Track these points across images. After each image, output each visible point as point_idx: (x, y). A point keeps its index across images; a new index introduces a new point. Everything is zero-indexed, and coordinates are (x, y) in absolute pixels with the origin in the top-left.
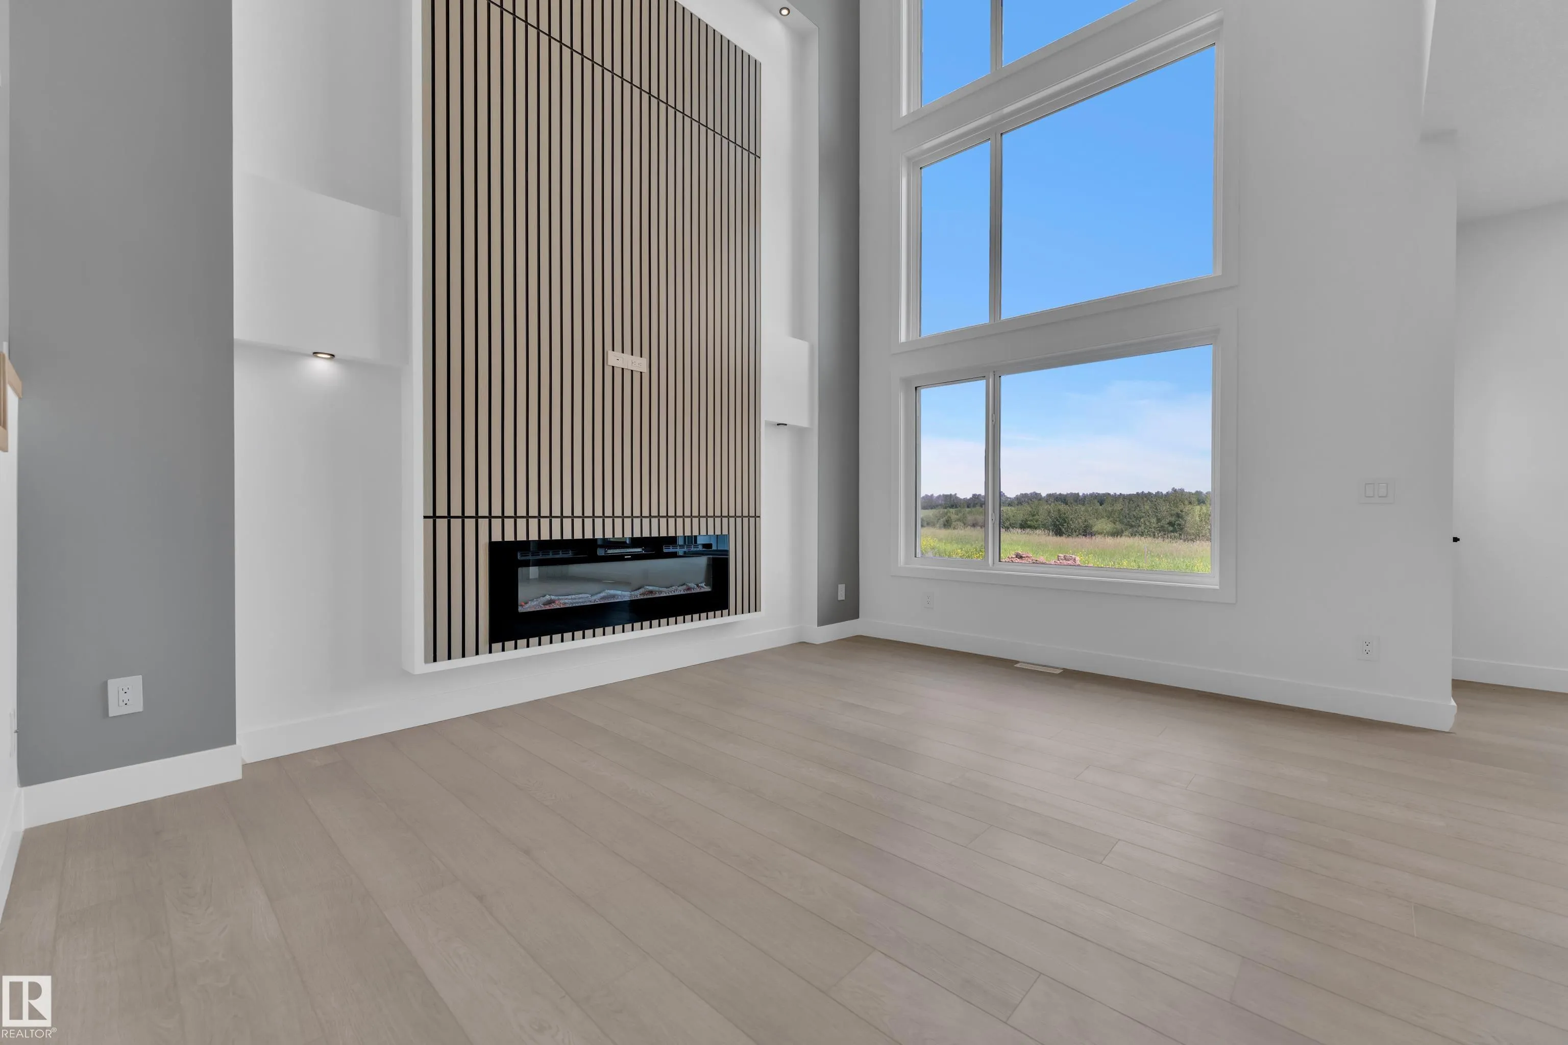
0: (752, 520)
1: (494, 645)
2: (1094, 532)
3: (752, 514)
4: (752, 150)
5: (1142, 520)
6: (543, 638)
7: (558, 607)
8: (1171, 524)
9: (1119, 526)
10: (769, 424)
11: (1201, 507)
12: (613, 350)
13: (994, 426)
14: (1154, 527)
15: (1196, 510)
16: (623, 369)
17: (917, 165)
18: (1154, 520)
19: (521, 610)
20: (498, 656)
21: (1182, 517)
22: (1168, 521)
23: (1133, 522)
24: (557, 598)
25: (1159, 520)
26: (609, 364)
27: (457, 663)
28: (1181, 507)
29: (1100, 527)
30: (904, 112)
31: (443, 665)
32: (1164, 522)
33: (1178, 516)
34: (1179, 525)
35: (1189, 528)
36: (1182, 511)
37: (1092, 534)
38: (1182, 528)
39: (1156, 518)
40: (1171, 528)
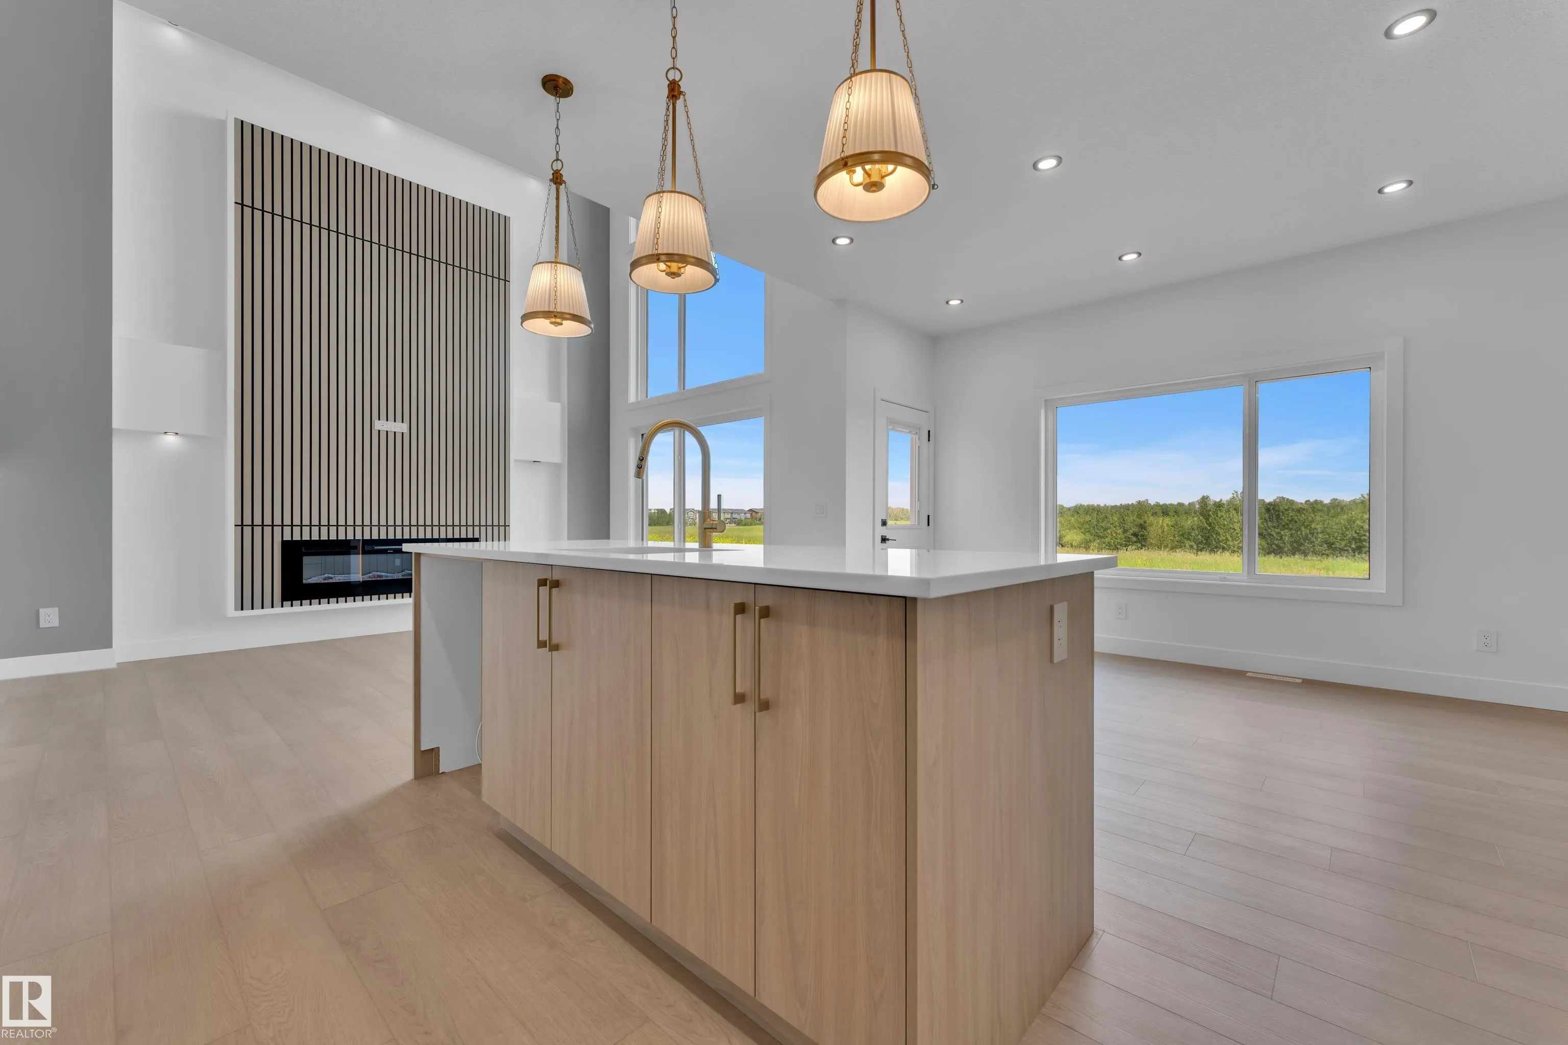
0: (502, 528)
1: (284, 603)
2: (1065, 542)
3: (502, 524)
4: (502, 277)
5: (1109, 531)
6: (322, 600)
7: (334, 581)
8: (1135, 535)
9: (1088, 536)
10: (516, 461)
12: (379, 420)
14: (1120, 538)
15: (1159, 522)
16: (387, 431)
18: (1120, 531)
19: (304, 582)
20: (287, 609)
21: (1145, 529)
22: (1131, 531)
23: (1101, 533)
24: (333, 576)
25: (1125, 531)
26: (375, 429)
27: (258, 612)
29: (1070, 538)
31: (248, 612)
32: (1129, 534)
33: (1142, 527)
34: (1143, 536)
35: (1152, 540)
36: (1145, 522)
38: (1146, 539)
39: (1122, 529)
40: (1134, 539)
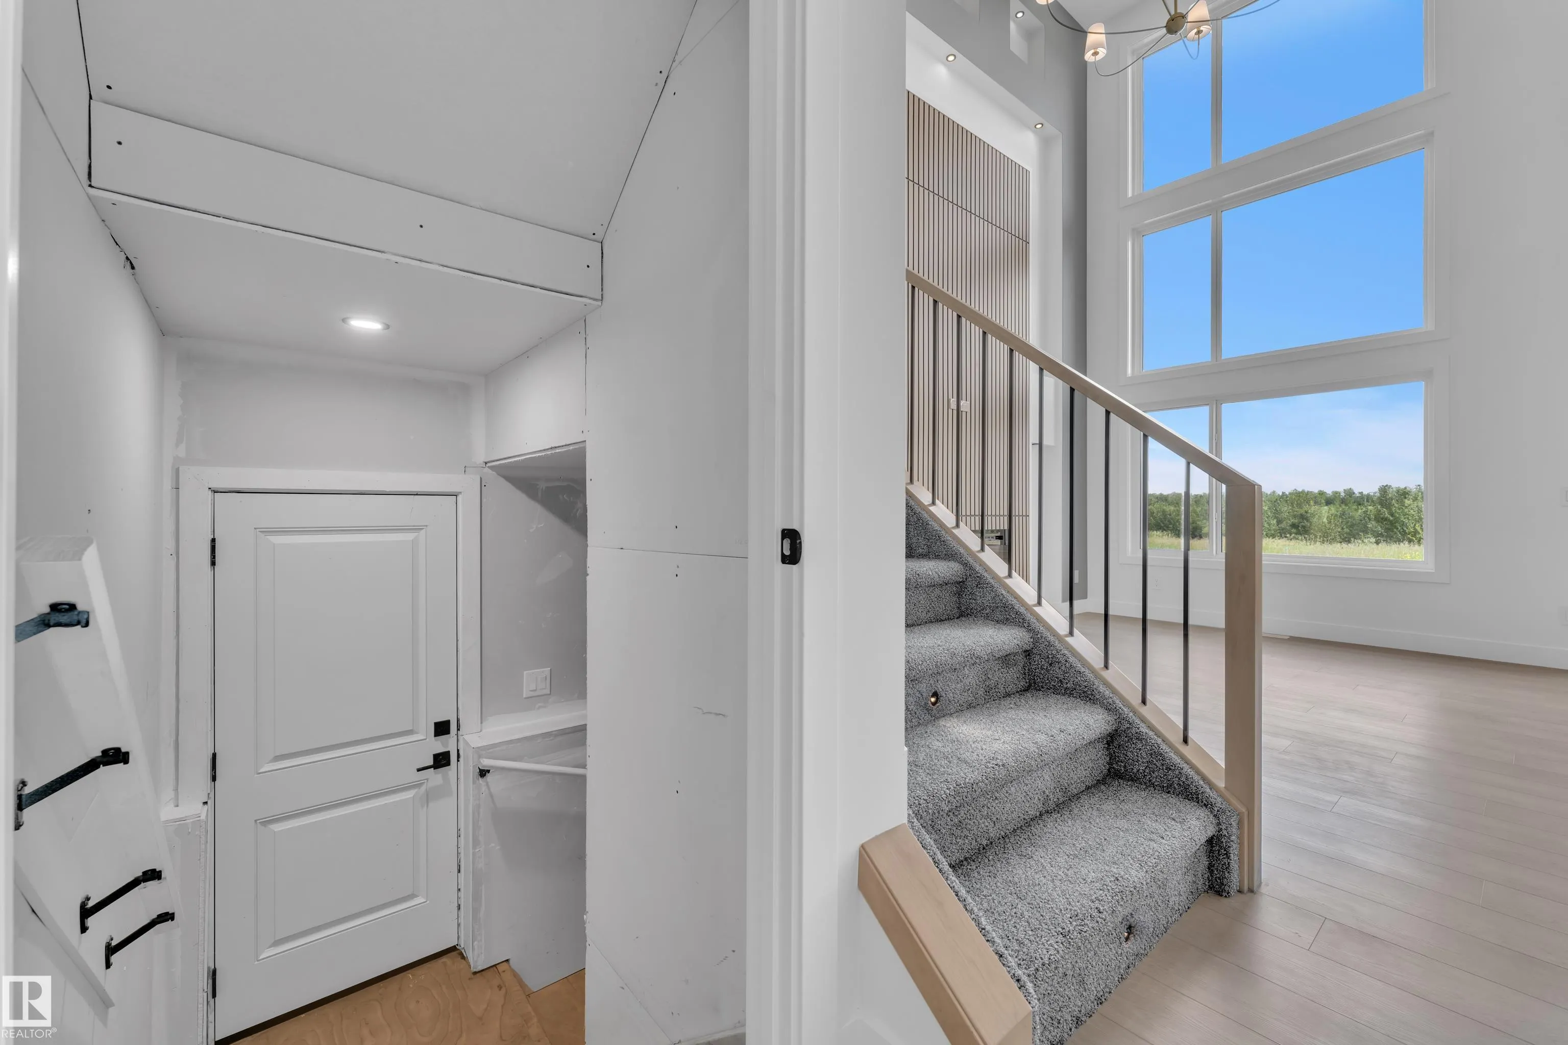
0: (1024, 518)
3: (1024, 514)
4: (1024, 239)
11: (1330, 508)
13: (1216, 443)
15: (1324, 512)
17: (1138, 233)
21: (1307, 519)
25: (1279, 522)
26: (951, 407)
28: (1306, 508)
30: (1130, 194)
33: (1302, 517)
34: (1304, 527)
35: (1316, 530)
36: (1306, 512)
37: (1201, 537)
40: (1294, 530)
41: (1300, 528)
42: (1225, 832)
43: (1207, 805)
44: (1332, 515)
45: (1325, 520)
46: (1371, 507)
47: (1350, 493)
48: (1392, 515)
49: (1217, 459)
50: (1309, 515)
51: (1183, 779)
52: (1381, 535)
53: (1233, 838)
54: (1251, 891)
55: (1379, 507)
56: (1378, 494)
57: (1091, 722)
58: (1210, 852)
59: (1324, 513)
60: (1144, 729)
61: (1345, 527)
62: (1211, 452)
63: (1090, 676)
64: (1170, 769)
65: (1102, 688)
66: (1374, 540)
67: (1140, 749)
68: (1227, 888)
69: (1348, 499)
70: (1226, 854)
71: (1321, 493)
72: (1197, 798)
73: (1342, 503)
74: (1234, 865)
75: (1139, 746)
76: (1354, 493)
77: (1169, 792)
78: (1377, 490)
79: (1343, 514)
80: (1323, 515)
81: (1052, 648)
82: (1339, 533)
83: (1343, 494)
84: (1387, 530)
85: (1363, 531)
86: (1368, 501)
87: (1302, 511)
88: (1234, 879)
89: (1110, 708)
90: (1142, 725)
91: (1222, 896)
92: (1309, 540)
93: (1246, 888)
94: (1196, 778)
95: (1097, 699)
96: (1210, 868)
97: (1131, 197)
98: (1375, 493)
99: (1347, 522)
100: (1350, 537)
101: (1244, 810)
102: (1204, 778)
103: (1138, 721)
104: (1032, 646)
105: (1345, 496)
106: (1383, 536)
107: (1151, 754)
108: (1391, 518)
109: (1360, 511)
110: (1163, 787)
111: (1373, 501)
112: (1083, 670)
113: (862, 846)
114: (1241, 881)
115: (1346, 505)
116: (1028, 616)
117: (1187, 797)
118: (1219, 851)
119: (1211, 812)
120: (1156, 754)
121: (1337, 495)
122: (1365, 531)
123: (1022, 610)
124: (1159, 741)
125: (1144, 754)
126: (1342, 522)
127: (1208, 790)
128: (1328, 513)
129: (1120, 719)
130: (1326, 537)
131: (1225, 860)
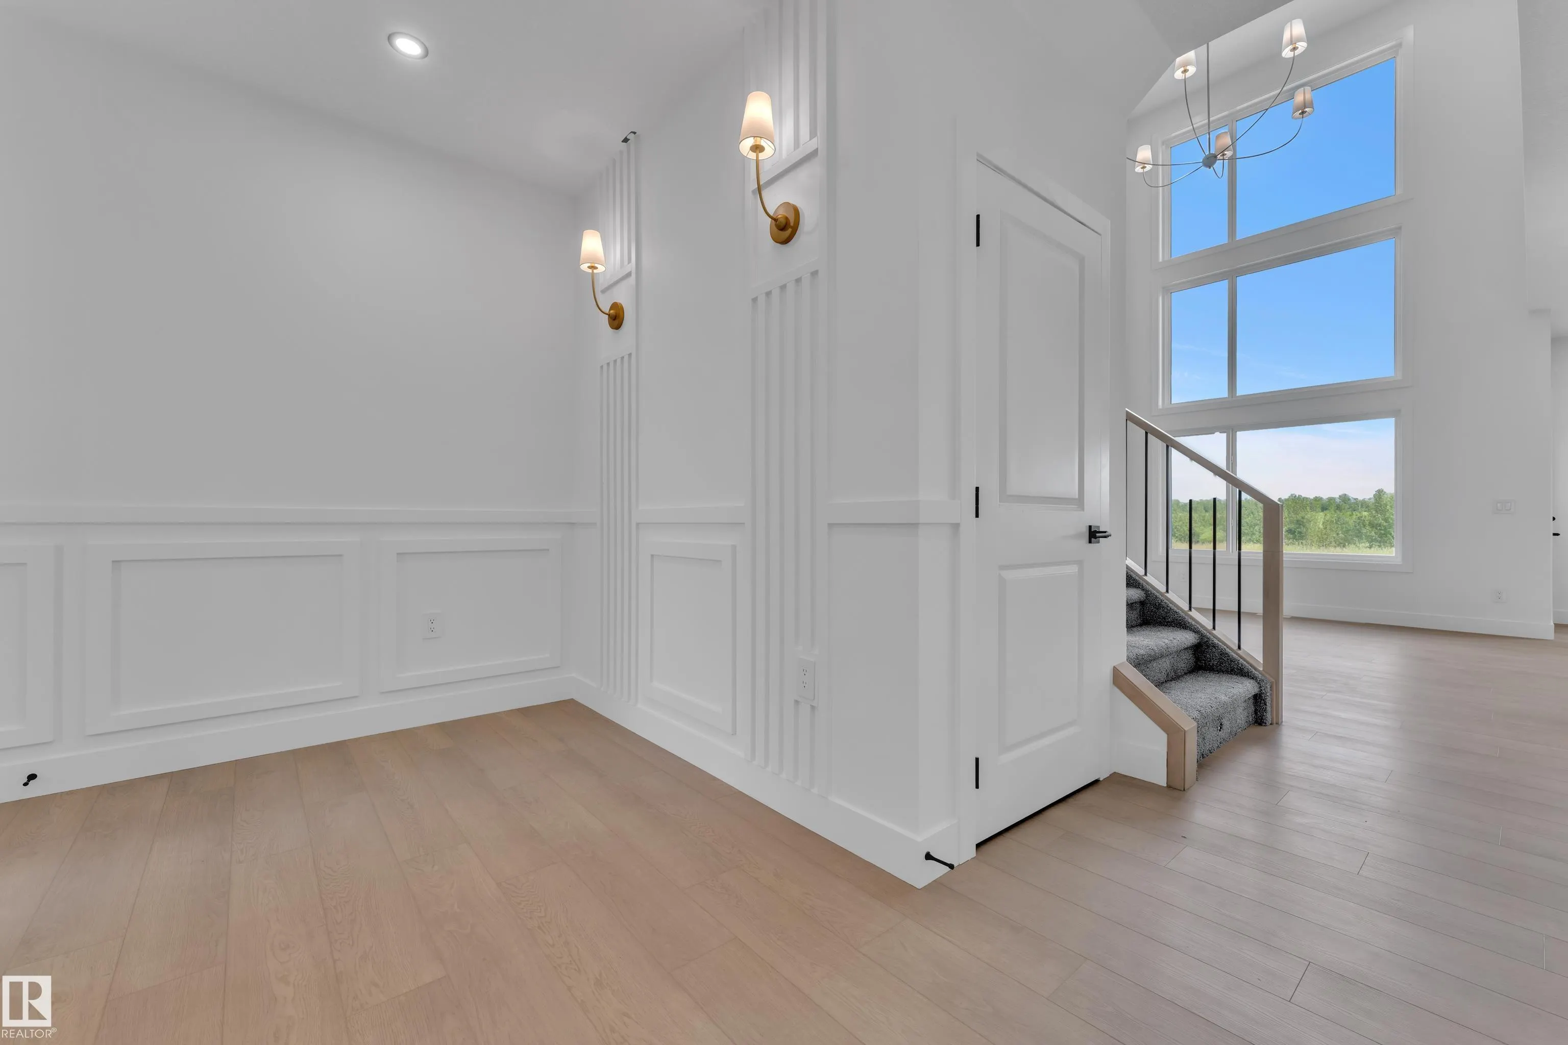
11: (1326, 514)
13: (1232, 460)
17: (1168, 291)
28: (1302, 513)
30: (1161, 260)
41: (1296, 534)
42: (1264, 691)
43: (1253, 678)
44: (1328, 521)
45: (1321, 526)
46: (1366, 513)
47: (1345, 498)
48: (1386, 520)
49: (1233, 475)
50: (1305, 521)
51: (1240, 666)
52: (1376, 540)
53: (1268, 694)
54: (1277, 724)
55: (1374, 512)
56: (1373, 501)
57: (1188, 637)
58: (1255, 703)
59: (1320, 519)
60: (1216, 641)
61: (1340, 532)
62: (1228, 468)
63: (1182, 614)
64: (1232, 661)
65: (1190, 621)
66: (1368, 545)
67: (1214, 652)
68: (1265, 721)
69: (1343, 504)
70: (1265, 703)
71: (1317, 499)
72: (1248, 675)
73: (1337, 509)
74: (1269, 709)
75: (1214, 650)
76: (1349, 499)
77: (1232, 674)
78: (1372, 496)
79: (1338, 519)
80: (1319, 521)
81: (1158, 599)
82: (1334, 538)
83: (1338, 500)
84: (1381, 536)
85: (1357, 537)
86: (1362, 506)
87: (1299, 517)
88: (1269, 716)
89: (1196, 631)
90: (1214, 639)
91: (1262, 725)
92: (1306, 545)
93: (1275, 722)
94: (1247, 664)
95: (1188, 626)
96: (1256, 712)
97: (1161, 262)
98: (1370, 499)
99: (1342, 528)
100: (1345, 542)
101: (1273, 680)
102: (1251, 665)
103: (1212, 637)
104: (1145, 598)
105: (1340, 502)
106: (1377, 541)
107: (1221, 654)
108: (1385, 524)
109: (1354, 517)
110: (1228, 671)
111: (1367, 507)
112: (1178, 611)
113: (1114, 667)
114: (1272, 719)
115: (1341, 511)
116: (1141, 581)
117: (1242, 675)
118: (1260, 701)
119: (1256, 681)
120: (1223, 654)
121: (1332, 501)
122: (1359, 535)
123: (1137, 578)
124: (1225, 647)
125: (1217, 654)
126: (1337, 528)
127: (1254, 671)
128: (1324, 519)
129: (1202, 636)
130: (1323, 541)
131: (1264, 706)
